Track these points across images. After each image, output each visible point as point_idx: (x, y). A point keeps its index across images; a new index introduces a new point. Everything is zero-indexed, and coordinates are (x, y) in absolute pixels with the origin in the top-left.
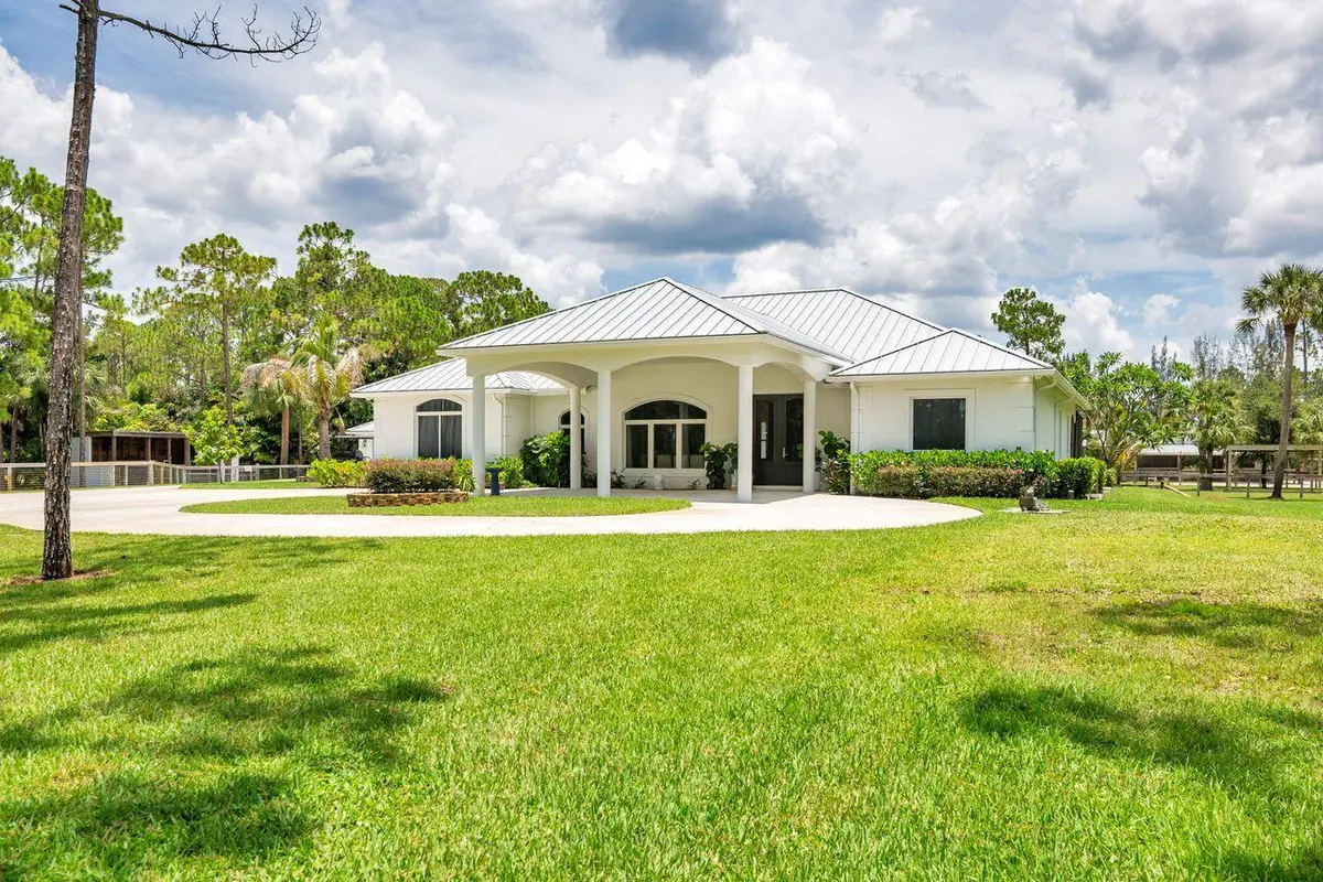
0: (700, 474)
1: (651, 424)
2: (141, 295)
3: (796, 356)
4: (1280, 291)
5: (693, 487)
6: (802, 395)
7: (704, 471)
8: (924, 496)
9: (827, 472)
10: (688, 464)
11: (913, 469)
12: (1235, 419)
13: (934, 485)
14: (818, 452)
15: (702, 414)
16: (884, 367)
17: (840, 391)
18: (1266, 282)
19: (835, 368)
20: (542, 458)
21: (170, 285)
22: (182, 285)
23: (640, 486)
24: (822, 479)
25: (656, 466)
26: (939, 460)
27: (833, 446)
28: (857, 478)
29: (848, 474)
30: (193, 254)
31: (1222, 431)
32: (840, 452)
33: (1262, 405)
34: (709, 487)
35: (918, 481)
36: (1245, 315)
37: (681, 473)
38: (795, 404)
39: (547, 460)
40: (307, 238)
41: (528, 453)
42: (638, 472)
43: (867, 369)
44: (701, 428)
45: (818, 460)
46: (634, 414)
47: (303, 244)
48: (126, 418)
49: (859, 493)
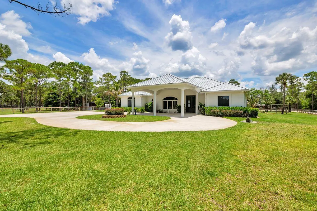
0: (176, 110)
1: (168, 101)
2: (97, 82)
3: (194, 88)
4: (283, 77)
5: (175, 113)
6: (195, 96)
7: (177, 110)
8: (221, 116)
9: (200, 111)
10: (174, 108)
11: (218, 110)
12: (272, 100)
13: (223, 114)
14: (198, 106)
15: (177, 99)
16: (212, 90)
17: (203, 94)
18: (280, 76)
19: (202, 90)
20: (148, 107)
21: (101, 80)
22: (103, 80)
23: (165, 112)
24: (199, 112)
25: (169, 109)
26: (224, 109)
27: (201, 105)
28: (206, 112)
29: (204, 111)
30: (104, 76)
31: (269, 102)
32: (203, 107)
33: (276, 97)
34: (178, 113)
35: (219, 113)
36: (276, 82)
37: (173, 110)
38: (194, 97)
39: (149, 107)
40: (121, 73)
41: (146, 106)
42: (165, 110)
43: (208, 90)
44: (177, 102)
45: (198, 108)
46: (165, 99)
47: (121, 74)
48: (96, 100)
49: (207, 115)
